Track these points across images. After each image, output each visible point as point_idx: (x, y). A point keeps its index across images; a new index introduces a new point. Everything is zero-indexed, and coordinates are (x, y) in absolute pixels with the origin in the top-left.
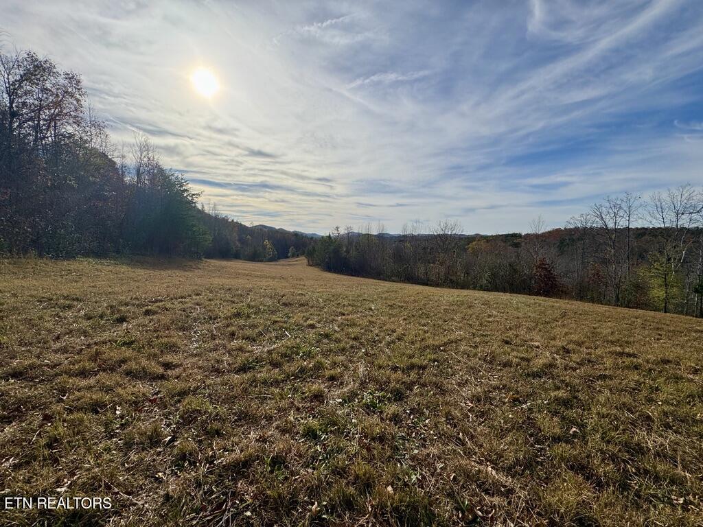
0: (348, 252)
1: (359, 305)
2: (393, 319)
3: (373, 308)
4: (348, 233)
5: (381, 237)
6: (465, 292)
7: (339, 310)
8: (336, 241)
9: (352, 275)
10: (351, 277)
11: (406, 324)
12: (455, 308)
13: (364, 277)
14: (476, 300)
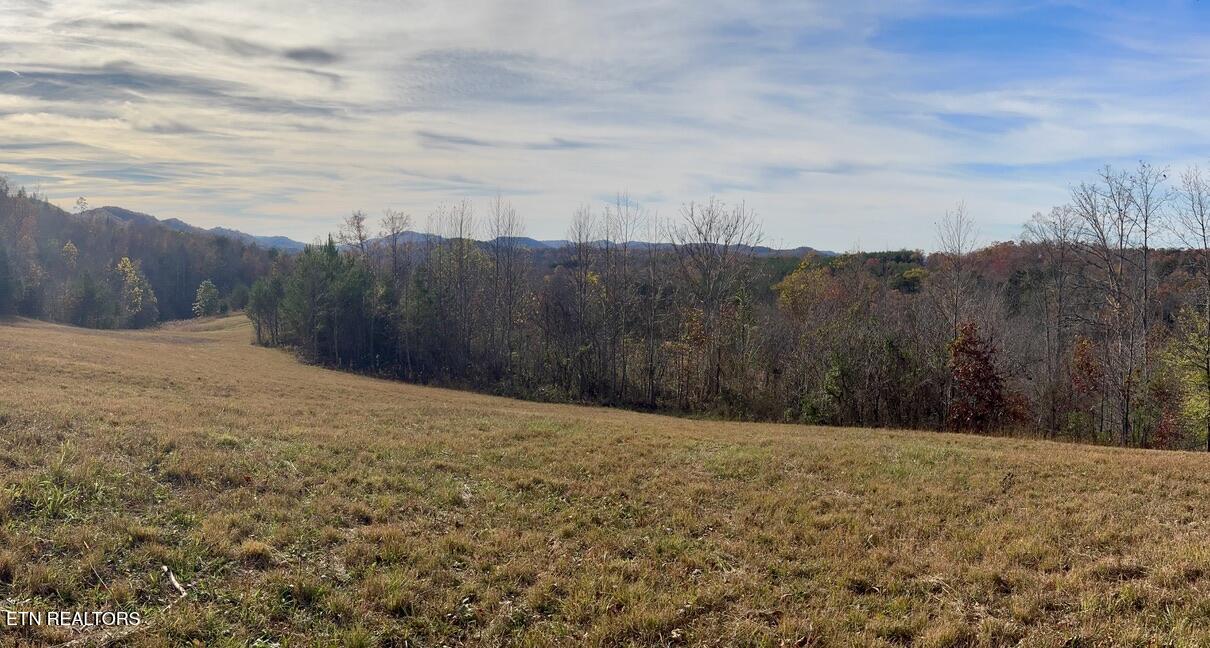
0: (391, 299)
1: (421, 486)
2: (528, 535)
3: (466, 497)
4: (395, 237)
5: (505, 250)
6: (765, 431)
7: (352, 505)
8: (351, 264)
9: (404, 379)
10: (404, 387)
11: (571, 552)
12: (729, 486)
13: (443, 384)
14: (793, 456)
